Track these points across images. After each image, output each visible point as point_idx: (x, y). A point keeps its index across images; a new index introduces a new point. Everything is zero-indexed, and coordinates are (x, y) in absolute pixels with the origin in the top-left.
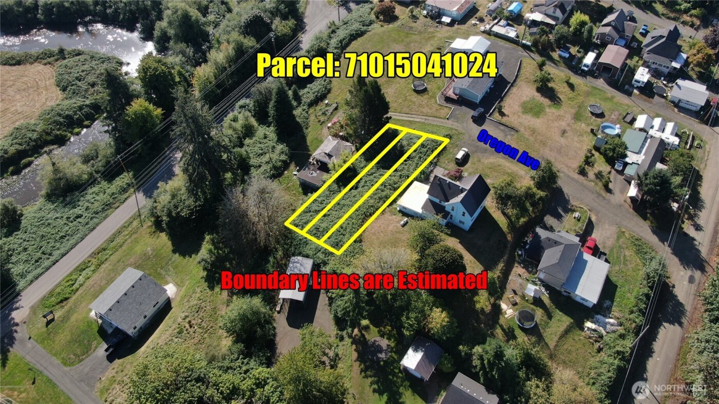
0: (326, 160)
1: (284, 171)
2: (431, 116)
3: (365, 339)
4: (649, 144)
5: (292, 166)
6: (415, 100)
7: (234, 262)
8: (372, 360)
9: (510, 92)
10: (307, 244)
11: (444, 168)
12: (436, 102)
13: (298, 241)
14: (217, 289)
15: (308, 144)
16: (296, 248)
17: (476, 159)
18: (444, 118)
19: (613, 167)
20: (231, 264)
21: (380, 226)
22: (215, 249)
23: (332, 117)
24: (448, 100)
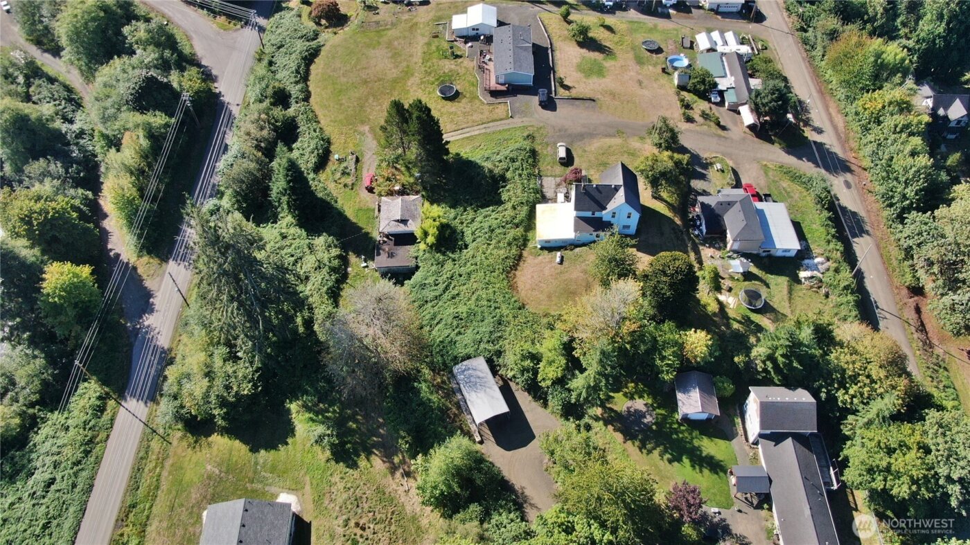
0: (401, 229)
1: (346, 269)
2: (489, 122)
3: (615, 412)
4: (727, 62)
5: (353, 258)
6: (453, 109)
7: (359, 417)
8: (641, 431)
9: (556, 58)
10: (455, 343)
11: (551, 176)
12: (483, 103)
13: (439, 345)
14: (363, 462)
15: (354, 221)
16: (442, 356)
17: (580, 152)
18: (507, 118)
19: (709, 101)
20: (356, 421)
21: (533, 277)
22: (317, 416)
23: (359, 172)
24: (495, 94)
